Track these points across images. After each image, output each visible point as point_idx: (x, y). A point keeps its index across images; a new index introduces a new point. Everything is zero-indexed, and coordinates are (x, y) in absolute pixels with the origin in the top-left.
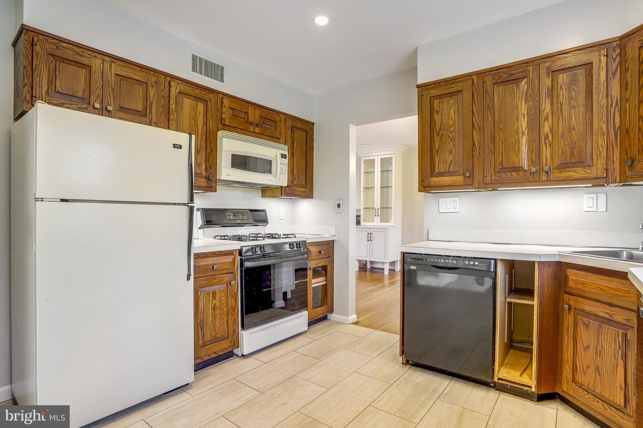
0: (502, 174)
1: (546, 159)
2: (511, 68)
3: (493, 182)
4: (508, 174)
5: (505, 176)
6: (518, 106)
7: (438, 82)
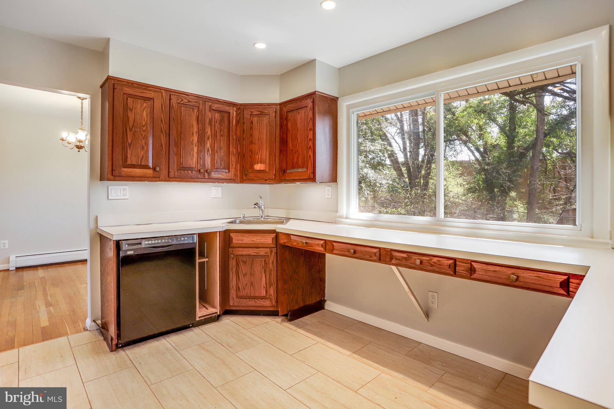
0: (182, 171)
1: (208, 165)
2: (189, 96)
3: (176, 177)
4: (186, 171)
5: (184, 173)
6: (193, 125)
7: (132, 82)
